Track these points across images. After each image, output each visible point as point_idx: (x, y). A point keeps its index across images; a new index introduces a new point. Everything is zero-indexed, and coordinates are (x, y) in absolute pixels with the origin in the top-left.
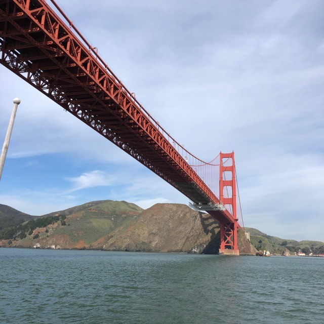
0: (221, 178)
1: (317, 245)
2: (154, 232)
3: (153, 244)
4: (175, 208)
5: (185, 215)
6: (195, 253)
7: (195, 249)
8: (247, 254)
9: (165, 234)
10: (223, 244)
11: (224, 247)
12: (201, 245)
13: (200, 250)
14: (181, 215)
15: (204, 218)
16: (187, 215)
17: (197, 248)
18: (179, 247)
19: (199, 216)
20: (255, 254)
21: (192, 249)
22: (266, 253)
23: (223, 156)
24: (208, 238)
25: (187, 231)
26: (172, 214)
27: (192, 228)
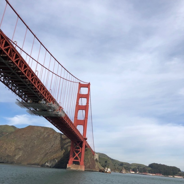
0: (78, 103)
1: (141, 166)
2: (20, 147)
3: (17, 158)
4: (43, 130)
5: (49, 135)
6: (47, 166)
7: (48, 163)
8: (91, 170)
9: (29, 149)
10: (71, 160)
11: (72, 163)
12: (54, 160)
13: (52, 165)
14: (46, 136)
15: (63, 139)
16: (51, 135)
17: (50, 162)
18: (37, 161)
19: (59, 137)
20: (98, 171)
21: (45, 163)
22: (107, 170)
23: (81, 86)
24: (61, 154)
25: (47, 149)
26: (39, 134)
27: (52, 146)
